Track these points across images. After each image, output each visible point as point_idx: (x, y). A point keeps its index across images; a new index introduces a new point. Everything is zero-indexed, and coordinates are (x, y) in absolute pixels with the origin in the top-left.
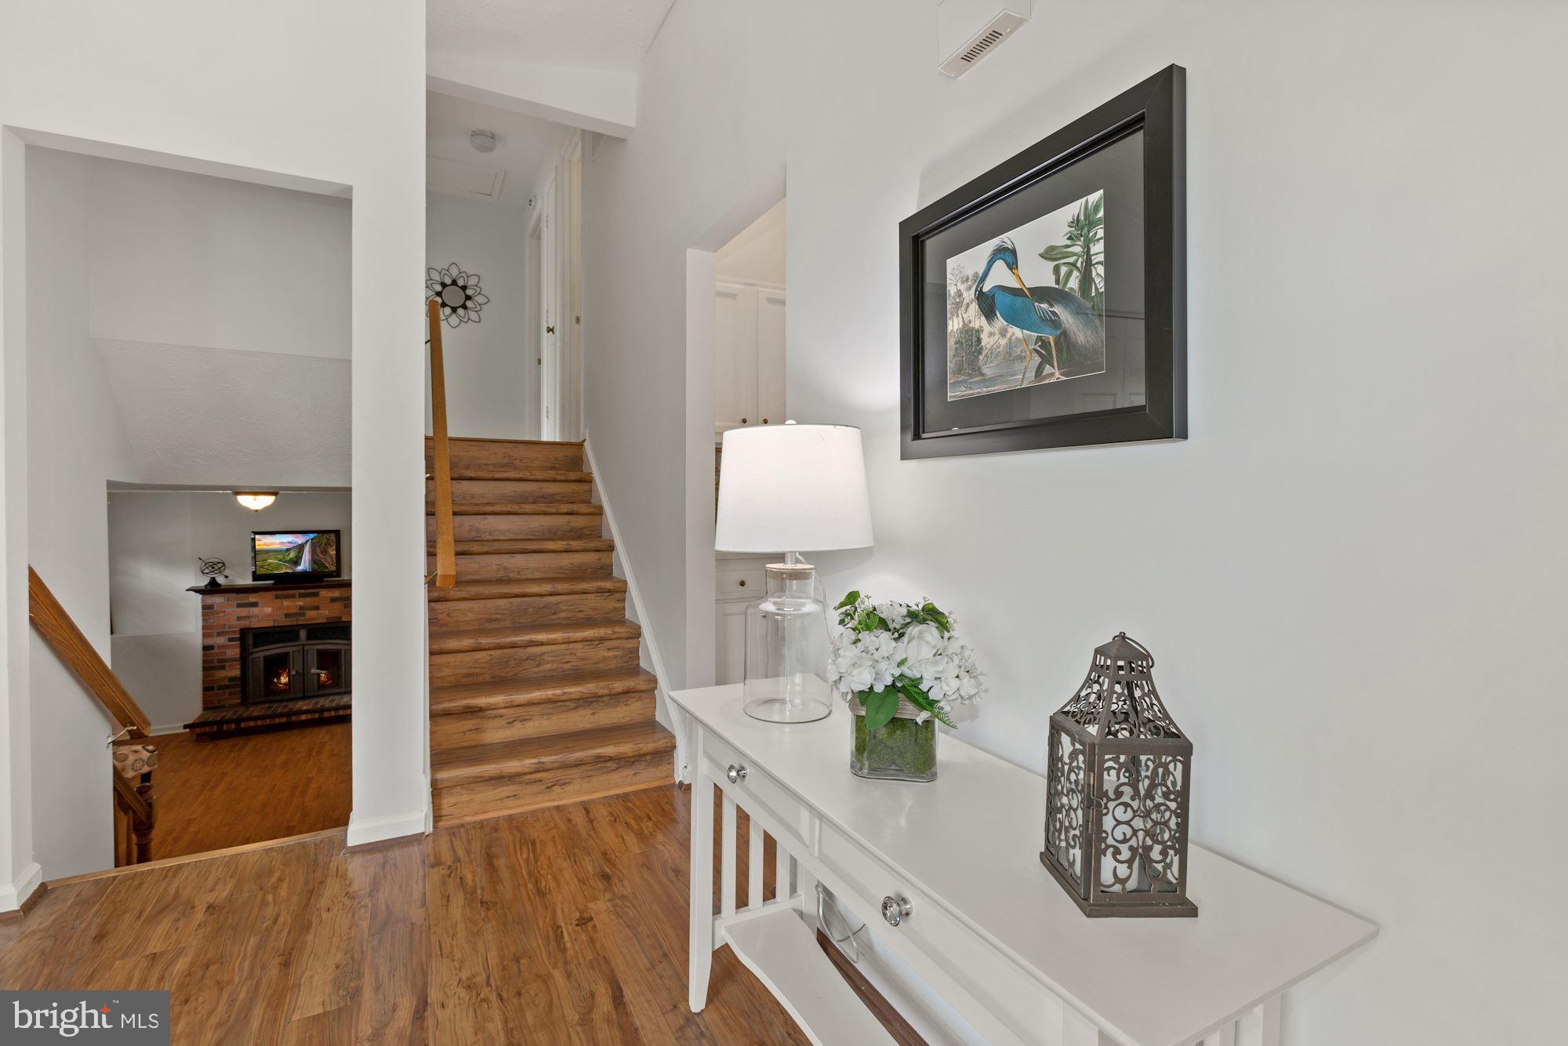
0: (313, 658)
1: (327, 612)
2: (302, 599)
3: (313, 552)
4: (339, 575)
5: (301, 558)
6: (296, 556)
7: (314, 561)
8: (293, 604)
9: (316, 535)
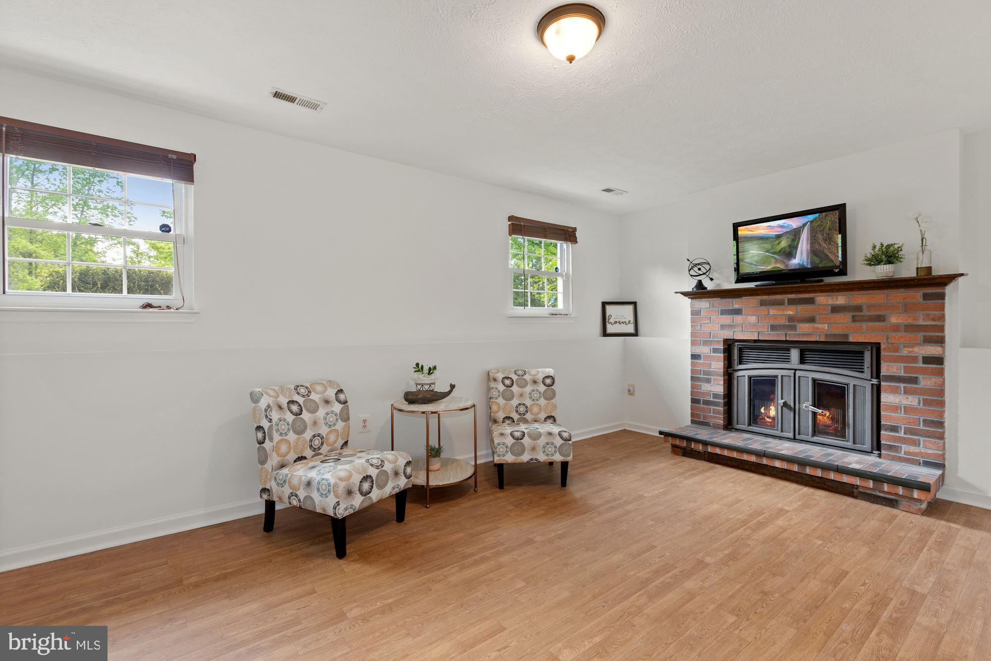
0: (808, 391)
1: (826, 326)
2: (793, 307)
3: (813, 239)
4: (843, 272)
5: (796, 248)
6: (790, 246)
7: (814, 252)
8: (780, 313)
9: (817, 215)
